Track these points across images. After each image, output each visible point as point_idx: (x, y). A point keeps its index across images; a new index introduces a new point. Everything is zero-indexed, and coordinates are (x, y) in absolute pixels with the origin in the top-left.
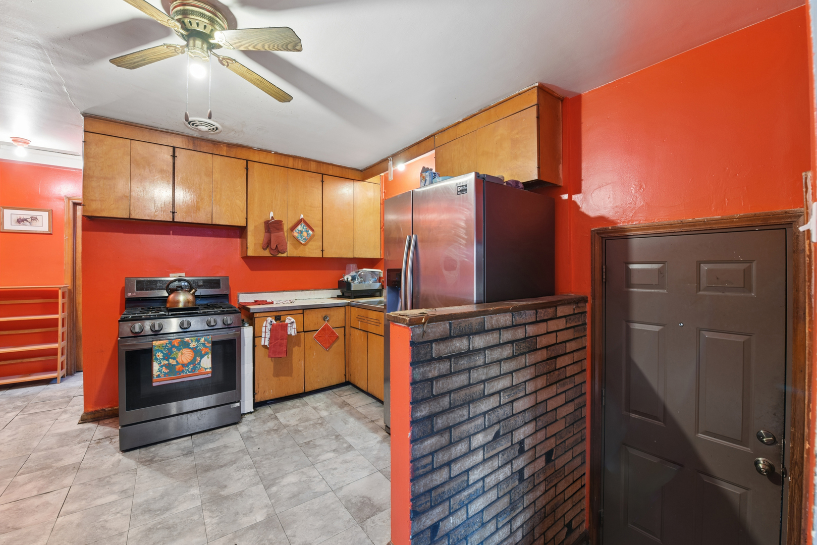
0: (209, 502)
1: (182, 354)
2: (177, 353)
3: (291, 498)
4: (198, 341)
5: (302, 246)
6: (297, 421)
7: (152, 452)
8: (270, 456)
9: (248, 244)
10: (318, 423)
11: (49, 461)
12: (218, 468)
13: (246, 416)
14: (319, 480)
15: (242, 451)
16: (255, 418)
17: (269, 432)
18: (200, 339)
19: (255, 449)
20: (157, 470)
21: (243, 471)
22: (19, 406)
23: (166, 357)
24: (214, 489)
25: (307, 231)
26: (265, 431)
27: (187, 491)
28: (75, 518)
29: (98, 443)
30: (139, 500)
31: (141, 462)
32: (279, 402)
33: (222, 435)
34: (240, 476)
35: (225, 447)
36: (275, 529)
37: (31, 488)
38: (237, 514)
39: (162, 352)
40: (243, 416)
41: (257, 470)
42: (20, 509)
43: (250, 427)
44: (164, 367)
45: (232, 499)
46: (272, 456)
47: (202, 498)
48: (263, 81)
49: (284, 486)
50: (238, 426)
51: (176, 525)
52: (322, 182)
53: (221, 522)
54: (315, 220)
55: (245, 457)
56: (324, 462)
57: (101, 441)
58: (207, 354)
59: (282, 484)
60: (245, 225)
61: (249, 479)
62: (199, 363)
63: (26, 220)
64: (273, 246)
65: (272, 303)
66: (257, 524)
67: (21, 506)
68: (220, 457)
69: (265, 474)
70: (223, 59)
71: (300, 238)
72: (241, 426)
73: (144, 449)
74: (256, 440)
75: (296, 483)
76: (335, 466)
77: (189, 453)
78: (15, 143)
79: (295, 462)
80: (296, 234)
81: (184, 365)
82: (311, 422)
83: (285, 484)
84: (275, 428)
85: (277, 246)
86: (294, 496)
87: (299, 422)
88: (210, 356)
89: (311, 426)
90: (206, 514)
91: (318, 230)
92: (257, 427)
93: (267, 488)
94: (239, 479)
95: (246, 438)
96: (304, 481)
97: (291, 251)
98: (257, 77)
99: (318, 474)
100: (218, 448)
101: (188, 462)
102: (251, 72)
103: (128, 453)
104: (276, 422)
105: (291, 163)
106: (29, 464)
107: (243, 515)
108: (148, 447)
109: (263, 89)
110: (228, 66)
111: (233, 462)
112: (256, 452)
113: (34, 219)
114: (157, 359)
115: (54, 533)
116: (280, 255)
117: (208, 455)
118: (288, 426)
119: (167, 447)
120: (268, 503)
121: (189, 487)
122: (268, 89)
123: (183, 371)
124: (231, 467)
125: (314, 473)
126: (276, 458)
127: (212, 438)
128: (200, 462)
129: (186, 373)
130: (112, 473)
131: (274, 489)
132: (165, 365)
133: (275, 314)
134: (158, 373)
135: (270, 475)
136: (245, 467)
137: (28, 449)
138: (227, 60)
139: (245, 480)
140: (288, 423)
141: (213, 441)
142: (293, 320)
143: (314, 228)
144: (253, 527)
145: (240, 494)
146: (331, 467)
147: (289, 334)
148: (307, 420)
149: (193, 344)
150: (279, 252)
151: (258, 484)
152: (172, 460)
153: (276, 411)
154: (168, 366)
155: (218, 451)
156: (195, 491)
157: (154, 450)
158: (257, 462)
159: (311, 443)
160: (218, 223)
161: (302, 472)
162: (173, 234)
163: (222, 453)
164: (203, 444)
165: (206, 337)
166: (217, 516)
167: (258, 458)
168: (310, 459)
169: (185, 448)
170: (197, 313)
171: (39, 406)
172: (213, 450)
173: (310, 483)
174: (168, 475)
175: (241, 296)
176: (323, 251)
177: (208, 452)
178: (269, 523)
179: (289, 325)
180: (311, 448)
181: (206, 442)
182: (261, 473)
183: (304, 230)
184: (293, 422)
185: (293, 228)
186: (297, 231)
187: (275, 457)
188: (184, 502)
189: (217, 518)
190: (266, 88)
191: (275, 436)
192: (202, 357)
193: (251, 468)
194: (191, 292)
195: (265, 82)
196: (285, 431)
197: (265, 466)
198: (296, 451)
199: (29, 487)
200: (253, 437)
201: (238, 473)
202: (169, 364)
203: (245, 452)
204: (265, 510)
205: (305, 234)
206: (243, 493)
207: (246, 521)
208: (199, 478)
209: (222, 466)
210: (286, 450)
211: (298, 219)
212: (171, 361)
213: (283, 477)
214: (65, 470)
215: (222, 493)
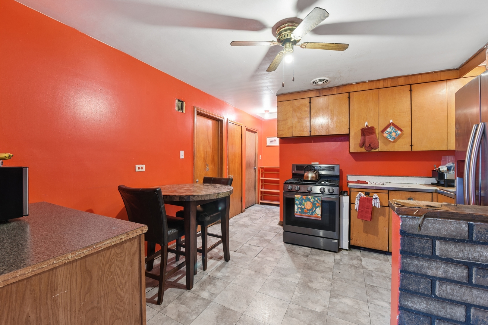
0: (301, 285)
1: (307, 204)
2: (305, 203)
3: (341, 312)
4: (314, 199)
5: (392, 143)
6: (374, 268)
7: (293, 248)
8: (343, 280)
9: (350, 145)
10: (389, 278)
11: (264, 235)
12: (314, 271)
13: (344, 251)
14: (366, 315)
15: (330, 268)
16: (347, 254)
17: (351, 266)
18: (316, 198)
19: (338, 271)
20: (291, 257)
21: (325, 279)
22: (267, 212)
23: (300, 204)
24: (307, 279)
25: (396, 132)
26: (349, 264)
27: (296, 273)
28: (259, 260)
29: (279, 235)
30: (279, 265)
31: (288, 250)
32: (368, 251)
33: (326, 255)
34: (322, 281)
35: (324, 262)
36: (321, 322)
37: (254, 242)
38: (309, 299)
39: (298, 201)
40: (342, 250)
41: (332, 284)
42: (249, 248)
43: (342, 258)
44: (299, 209)
45: (311, 290)
46: (344, 281)
47: (300, 280)
48: (326, 44)
49: (341, 302)
50: (336, 254)
51: (284, 285)
52: (411, 91)
53: (300, 297)
54: (404, 122)
55: (330, 273)
56: (377, 306)
57: (280, 235)
58: (319, 207)
59: (341, 300)
60: (348, 133)
61: (325, 285)
62: (315, 211)
63: (273, 141)
64: (367, 144)
65: (367, 183)
66: (315, 311)
67: (250, 247)
68: (318, 265)
69: (335, 288)
70: (302, 45)
71: (389, 138)
72: (337, 255)
73: (292, 245)
74: (341, 267)
75: (350, 306)
76: (384, 314)
77: (306, 256)
78: (265, 113)
79: (357, 293)
80: (385, 135)
81: (307, 210)
82: (384, 275)
83: (343, 302)
84: (356, 266)
85: (370, 144)
86: (343, 312)
87: (375, 270)
88: (320, 208)
89: (383, 277)
90: (297, 289)
91: (407, 130)
92: (346, 260)
93: (331, 296)
94: (320, 282)
95: (337, 263)
96: (355, 308)
97: (382, 147)
98: (322, 44)
99: (368, 311)
100: (320, 261)
101: (304, 260)
102: (317, 44)
103: (286, 244)
104: (359, 262)
105: (381, 84)
106: (259, 234)
107: (312, 302)
108: (293, 245)
109: (329, 49)
110: (306, 47)
111: (323, 272)
112: (337, 273)
113: (275, 140)
114: (297, 204)
115: (252, 261)
116: (373, 151)
117: (313, 261)
118: (365, 269)
119: (300, 248)
120: (327, 305)
121: (298, 272)
122: (332, 47)
123: (307, 213)
124: (320, 274)
125: (366, 308)
126: (346, 284)
127: (320, 254)
128: (309, 263)
129: (308, 214)
130: (277, 249)
131: (335, 300)
132: (299, 208)
133: (365, 190)
134: (297, 211)
135: (337, 290)
136: (327, 278)
137: (261, 228)
138: (304, 45)
139: (323, 285)
140: (367, 267)
141: (319, 256)
142: (377, 196)
143: (402, 129)
144: (312, 311)
145: (316, 290)
146: (380, 313)
147: (374, 205)
148: (382, 271)
149: (312, 200)
150: (372, 149)
151: (328, 291)
152: (298, 255)
153: (363, 256)
154: (301, 208)
155: (319, 262)
156: (299, 275)
157: (295, 248)
158: (334, 279)
159: (376, 288)
160: (332, 134)
161: (357, 302)
162: (313, 142)
163: (320, 264)
164: (314, 255)
165: (318, 197)
166: (300, 293)
167: (336, 277)
168: (368, 297)
169: (306, 253)
170: (315, 184)
171: (271, 214)
172: (317, 260)
173: (358, 312)
174: (294, 261)
175: (349, 177)
176: (412, 146)
177: (314, 260)
178: (321, 316)
179: (374, 200)
180: (373, 291)
181: (317, 254)
182: (333, 286)
183: (392, 131)
184: (371, 268)
185: (383, 131)
186: (387, 133)
187: (346, 282)
188: (292, 277)
189: (300, 294)
190: (330, 47)
191: (354, 270)
192: (316, 208)
193: (329, 280)
194: (315, 173)
195: (327, 44)
196: (362, 271)
197: (337, 284)
198: (362, 287)
199: (255, 241)
200: (340, 264)
201: (322, 279)
202: (301, 207)
203: (331, 270)
204: (323, 308)
205: (394, 134)
206: (318, 291)
207: (311, 306)
208: (304, 270)
209: (316, 271)
210: (355, 282)
211: (388, 123)
212: (302, 206)
213: (344, 297)
214: (266, 240)
215: (309, 284)
